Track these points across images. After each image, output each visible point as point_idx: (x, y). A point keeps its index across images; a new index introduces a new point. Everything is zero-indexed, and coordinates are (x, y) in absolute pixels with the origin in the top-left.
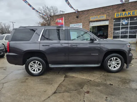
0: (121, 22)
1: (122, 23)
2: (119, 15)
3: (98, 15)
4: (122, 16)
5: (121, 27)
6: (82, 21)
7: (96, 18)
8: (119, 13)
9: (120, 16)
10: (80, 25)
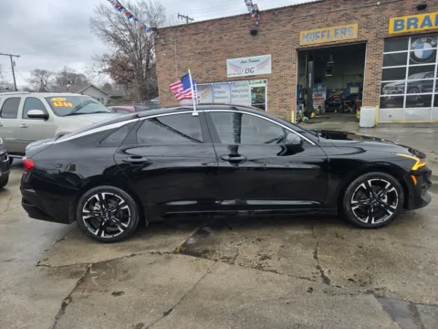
0: (409, 51)
1: (412, 54)
2: (405, 24)
3: (328, 25)
4: (416, 27)
5: (408, 66)
6: (272, 47)
7: (323, 36)
8: (405, 18)
9: (408, 28)
10: (261, 61)
